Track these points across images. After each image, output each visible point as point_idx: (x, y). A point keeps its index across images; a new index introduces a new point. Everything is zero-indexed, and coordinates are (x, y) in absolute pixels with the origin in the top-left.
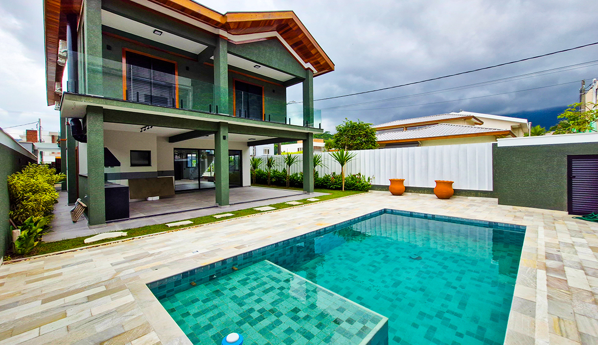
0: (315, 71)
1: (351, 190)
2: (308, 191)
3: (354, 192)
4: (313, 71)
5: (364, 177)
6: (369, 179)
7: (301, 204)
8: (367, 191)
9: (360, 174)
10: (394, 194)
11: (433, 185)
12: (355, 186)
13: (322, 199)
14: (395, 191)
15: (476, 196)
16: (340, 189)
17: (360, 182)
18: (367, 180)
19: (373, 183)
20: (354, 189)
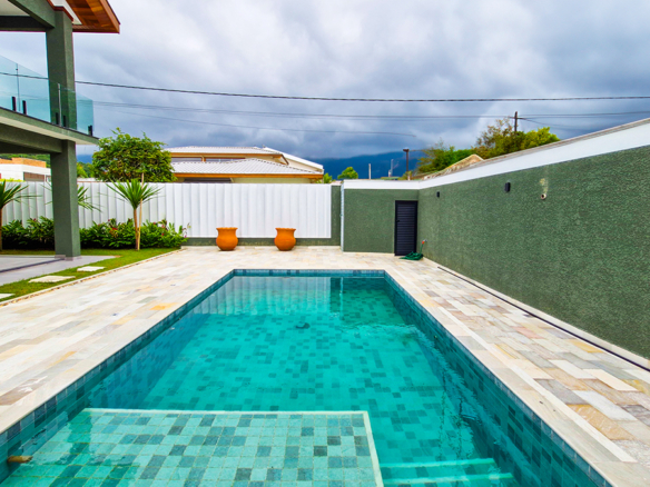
0: (77, 21)
1: (150, 247)
2: (69, 255)
3: (157, 251)
4: (72, 19)
5: (173, 226)
6: (181, 229)
7: (71, 280)
8: (178, 247)
9: (165, 222)
10: (223, 249)
11: (273, 235)
12: (159, 241)
13: (109, 266)
14: (224, 245)
15: (316, 245)
16: (133, 246)
17: (165, 234)
18: (177, 231)
19: (188, 234)
20: (155, 247)
